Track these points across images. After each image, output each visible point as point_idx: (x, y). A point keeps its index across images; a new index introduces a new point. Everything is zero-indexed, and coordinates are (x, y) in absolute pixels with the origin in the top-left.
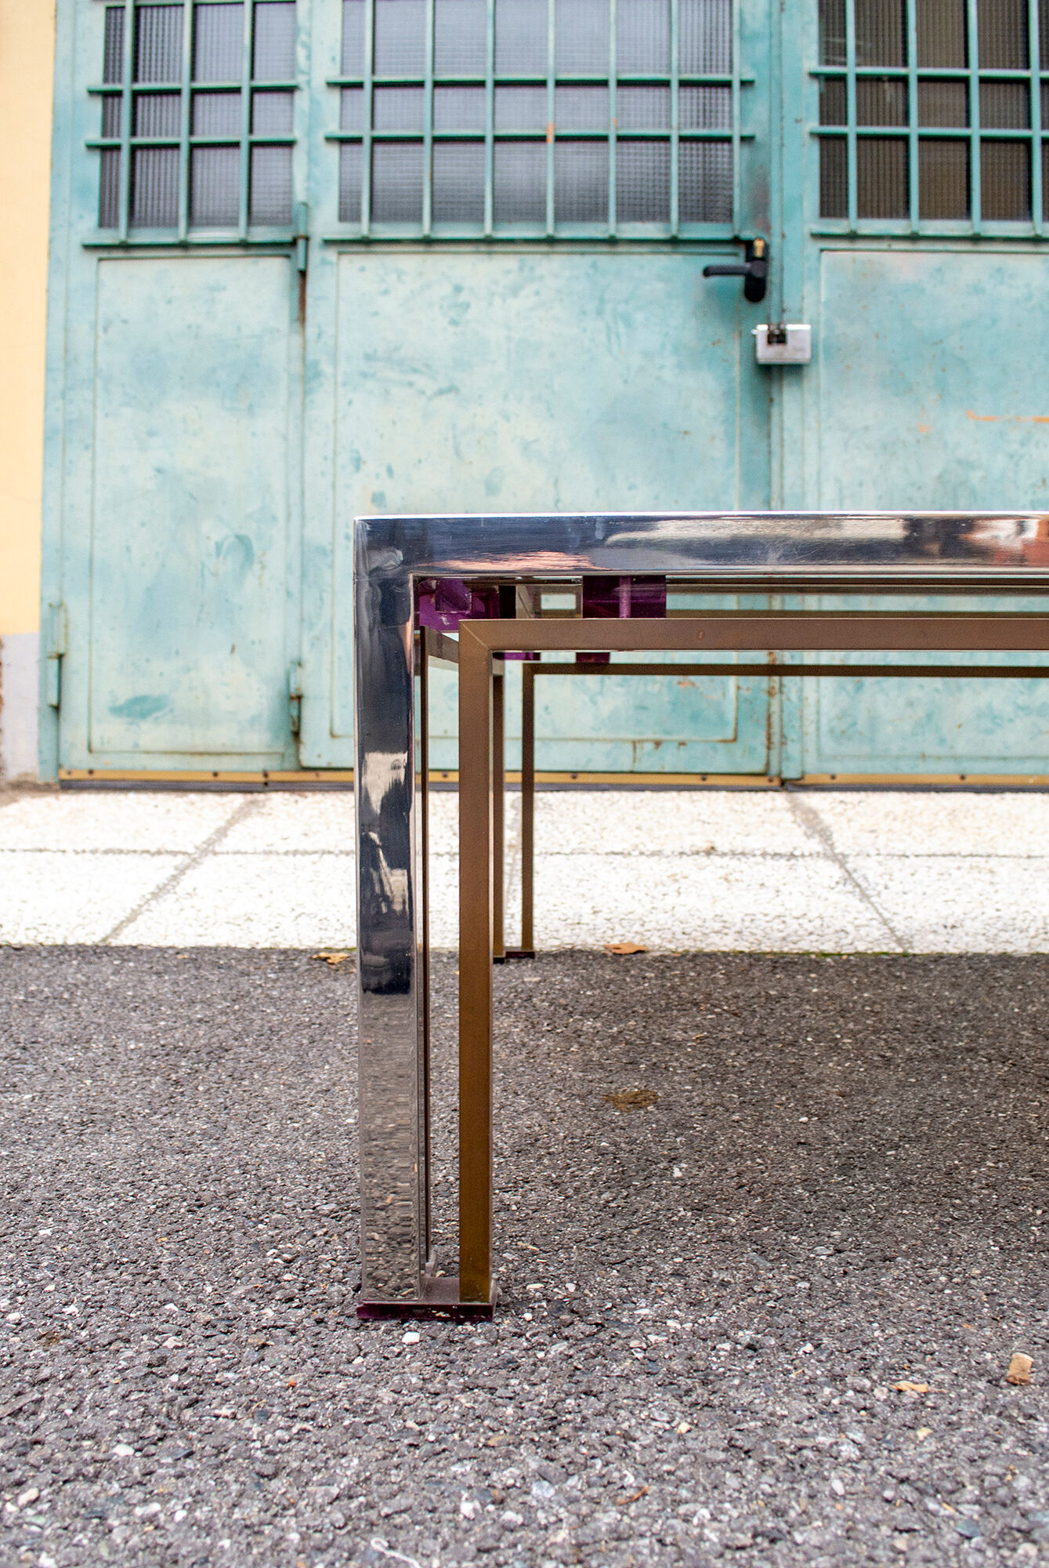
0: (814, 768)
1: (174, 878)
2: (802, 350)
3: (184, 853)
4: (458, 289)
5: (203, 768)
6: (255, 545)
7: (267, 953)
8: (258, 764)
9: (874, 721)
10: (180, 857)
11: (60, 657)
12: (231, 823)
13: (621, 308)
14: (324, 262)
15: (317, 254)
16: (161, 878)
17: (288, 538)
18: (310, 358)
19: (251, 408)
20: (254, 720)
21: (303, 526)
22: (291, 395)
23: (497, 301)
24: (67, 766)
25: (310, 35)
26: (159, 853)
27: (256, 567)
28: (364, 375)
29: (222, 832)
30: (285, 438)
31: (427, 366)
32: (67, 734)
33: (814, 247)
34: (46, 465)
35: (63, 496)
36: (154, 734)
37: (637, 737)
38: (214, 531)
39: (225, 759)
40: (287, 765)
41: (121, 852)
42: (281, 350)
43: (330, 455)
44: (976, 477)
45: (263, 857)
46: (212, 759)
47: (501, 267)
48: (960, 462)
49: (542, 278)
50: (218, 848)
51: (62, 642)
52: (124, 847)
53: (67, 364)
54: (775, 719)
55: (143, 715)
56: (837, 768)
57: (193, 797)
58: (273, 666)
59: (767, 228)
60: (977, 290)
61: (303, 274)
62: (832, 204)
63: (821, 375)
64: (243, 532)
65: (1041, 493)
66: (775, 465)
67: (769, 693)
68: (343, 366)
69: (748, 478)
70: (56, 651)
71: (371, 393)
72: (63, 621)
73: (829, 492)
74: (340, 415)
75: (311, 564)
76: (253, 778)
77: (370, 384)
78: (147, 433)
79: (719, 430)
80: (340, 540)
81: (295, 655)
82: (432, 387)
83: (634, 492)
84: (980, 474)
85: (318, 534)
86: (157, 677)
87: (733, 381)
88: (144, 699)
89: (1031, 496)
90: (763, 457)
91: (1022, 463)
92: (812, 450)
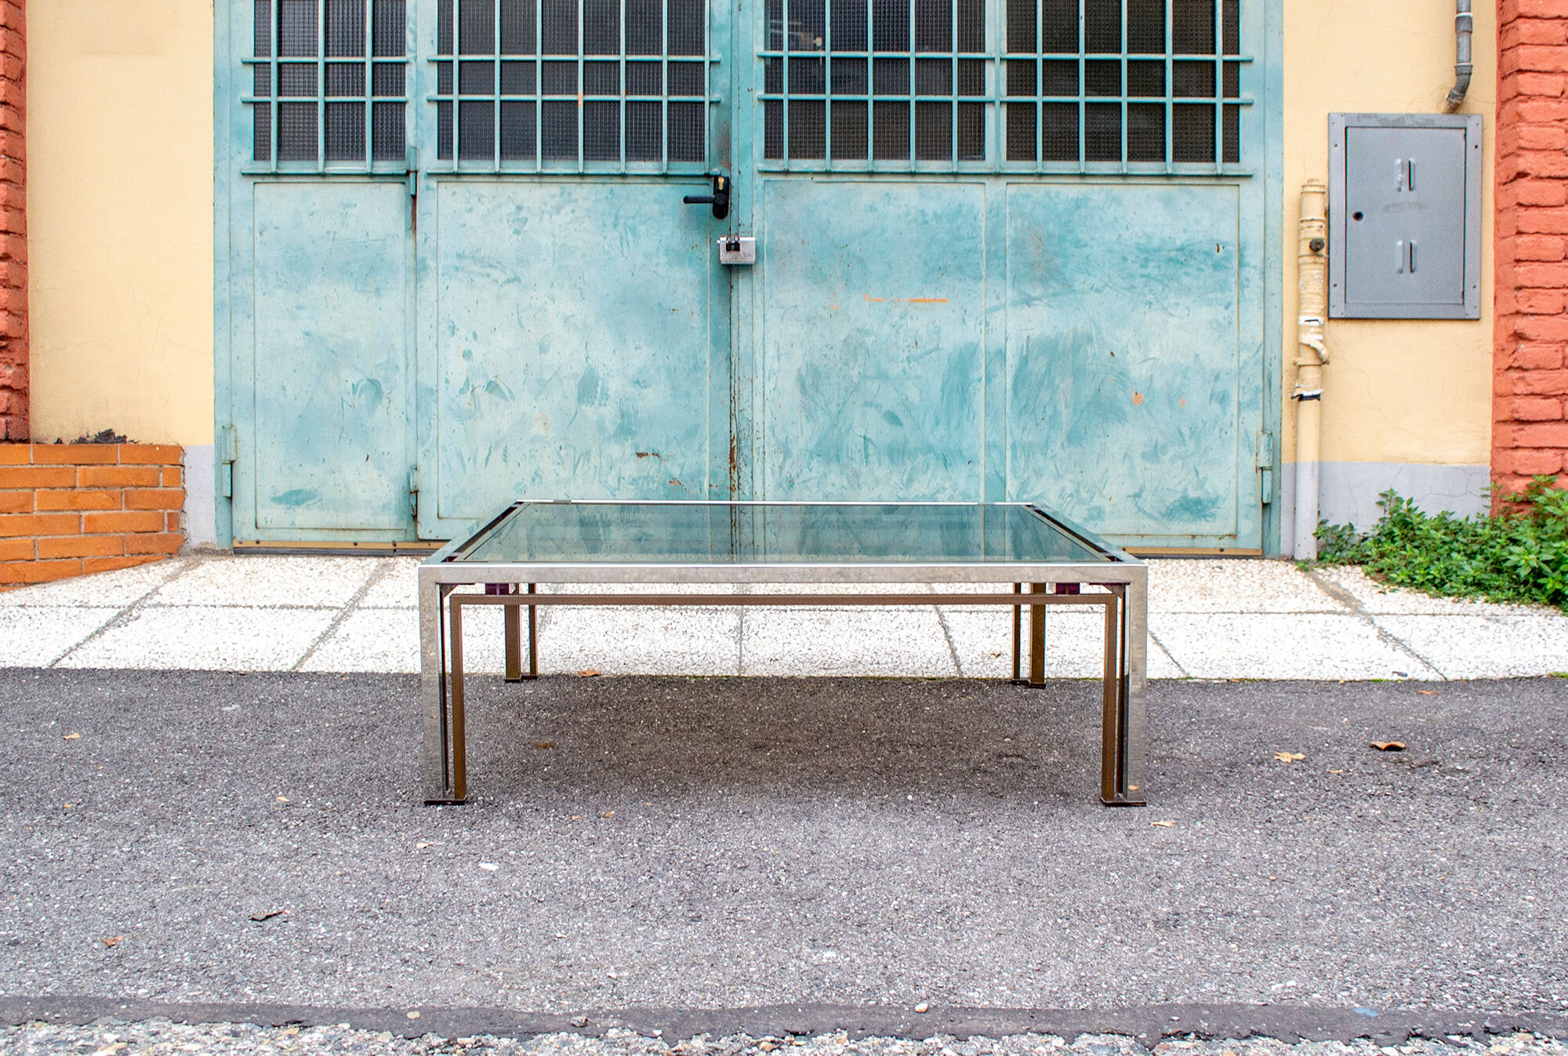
1: (333, 626)
2: (750, 255)
3: (337, 608)
4: (519, 208)
5: (346, 539)
6: (383, 386)
7: (397, 676)
8: (389, 537)
10: (335, 611)
11: (232, 463)
12: (370, 583)
13: (631, 222)
14: (428, 188)
15: (422, 183)
16: (323, 626)
17: (407, 382)
18: (419, 256)
19: (378, 290)
20: (384, 507)
21: (417, 373)
22: (407, 282)
23: (546, 217)
24: (239, 538)
25: (415, 24)
26: (319, 608)
27: (385, 401)
28: (457, 269)
29: (363, 592)
30: (404, 311)
31: (498, 263)
32: (238, 515)
33: (760, 180)
34: (217, 329)
35: (231, 351)
36: (305, 516)
38: (350, 377)
39: (363, 534)
40: (409, 538)
41: (292, 607)
42: (399, 250)
43: (435, 324)
44: (869, 340)
45: (393, 611)
46: (353, 533)
47: (549, 192)
48: (858, 331)
49: (576, 200)
50: (361, 605)
51: (233, 452)
52: (293, 603)
53: (231, 258)
55: (298, 503)
57: (339, 560)
58: (398, 469)
59: (729, 166)
60: (872, 209)
61: (414, 197)
62: (772, 150)
63: (766, 269)
64: (373, 377)
65: (914, 352)
66: (734, 332)
67: (731, 489)
68: (442, 262)
69: (715, 341)
70: (228, 458)
71: (461, 281)
72: (233, 438)
73: (771, 351)
74: (441, 296)
75: (423, 399)
76: (385, 547)
77: (460, 275)
78: (297, 308)
79: (696, 308)
80: (442, 383)
81: (413, 462)
82: (502, 278)
83: (639, 351)
84: (872, 338)
85: (427, 378)
86: (308, 476)
87: (705, 273)
88: (298, 492)
89: (907, 354)
90: (726, 327)
91: (901, 331)
92: (758, 321)
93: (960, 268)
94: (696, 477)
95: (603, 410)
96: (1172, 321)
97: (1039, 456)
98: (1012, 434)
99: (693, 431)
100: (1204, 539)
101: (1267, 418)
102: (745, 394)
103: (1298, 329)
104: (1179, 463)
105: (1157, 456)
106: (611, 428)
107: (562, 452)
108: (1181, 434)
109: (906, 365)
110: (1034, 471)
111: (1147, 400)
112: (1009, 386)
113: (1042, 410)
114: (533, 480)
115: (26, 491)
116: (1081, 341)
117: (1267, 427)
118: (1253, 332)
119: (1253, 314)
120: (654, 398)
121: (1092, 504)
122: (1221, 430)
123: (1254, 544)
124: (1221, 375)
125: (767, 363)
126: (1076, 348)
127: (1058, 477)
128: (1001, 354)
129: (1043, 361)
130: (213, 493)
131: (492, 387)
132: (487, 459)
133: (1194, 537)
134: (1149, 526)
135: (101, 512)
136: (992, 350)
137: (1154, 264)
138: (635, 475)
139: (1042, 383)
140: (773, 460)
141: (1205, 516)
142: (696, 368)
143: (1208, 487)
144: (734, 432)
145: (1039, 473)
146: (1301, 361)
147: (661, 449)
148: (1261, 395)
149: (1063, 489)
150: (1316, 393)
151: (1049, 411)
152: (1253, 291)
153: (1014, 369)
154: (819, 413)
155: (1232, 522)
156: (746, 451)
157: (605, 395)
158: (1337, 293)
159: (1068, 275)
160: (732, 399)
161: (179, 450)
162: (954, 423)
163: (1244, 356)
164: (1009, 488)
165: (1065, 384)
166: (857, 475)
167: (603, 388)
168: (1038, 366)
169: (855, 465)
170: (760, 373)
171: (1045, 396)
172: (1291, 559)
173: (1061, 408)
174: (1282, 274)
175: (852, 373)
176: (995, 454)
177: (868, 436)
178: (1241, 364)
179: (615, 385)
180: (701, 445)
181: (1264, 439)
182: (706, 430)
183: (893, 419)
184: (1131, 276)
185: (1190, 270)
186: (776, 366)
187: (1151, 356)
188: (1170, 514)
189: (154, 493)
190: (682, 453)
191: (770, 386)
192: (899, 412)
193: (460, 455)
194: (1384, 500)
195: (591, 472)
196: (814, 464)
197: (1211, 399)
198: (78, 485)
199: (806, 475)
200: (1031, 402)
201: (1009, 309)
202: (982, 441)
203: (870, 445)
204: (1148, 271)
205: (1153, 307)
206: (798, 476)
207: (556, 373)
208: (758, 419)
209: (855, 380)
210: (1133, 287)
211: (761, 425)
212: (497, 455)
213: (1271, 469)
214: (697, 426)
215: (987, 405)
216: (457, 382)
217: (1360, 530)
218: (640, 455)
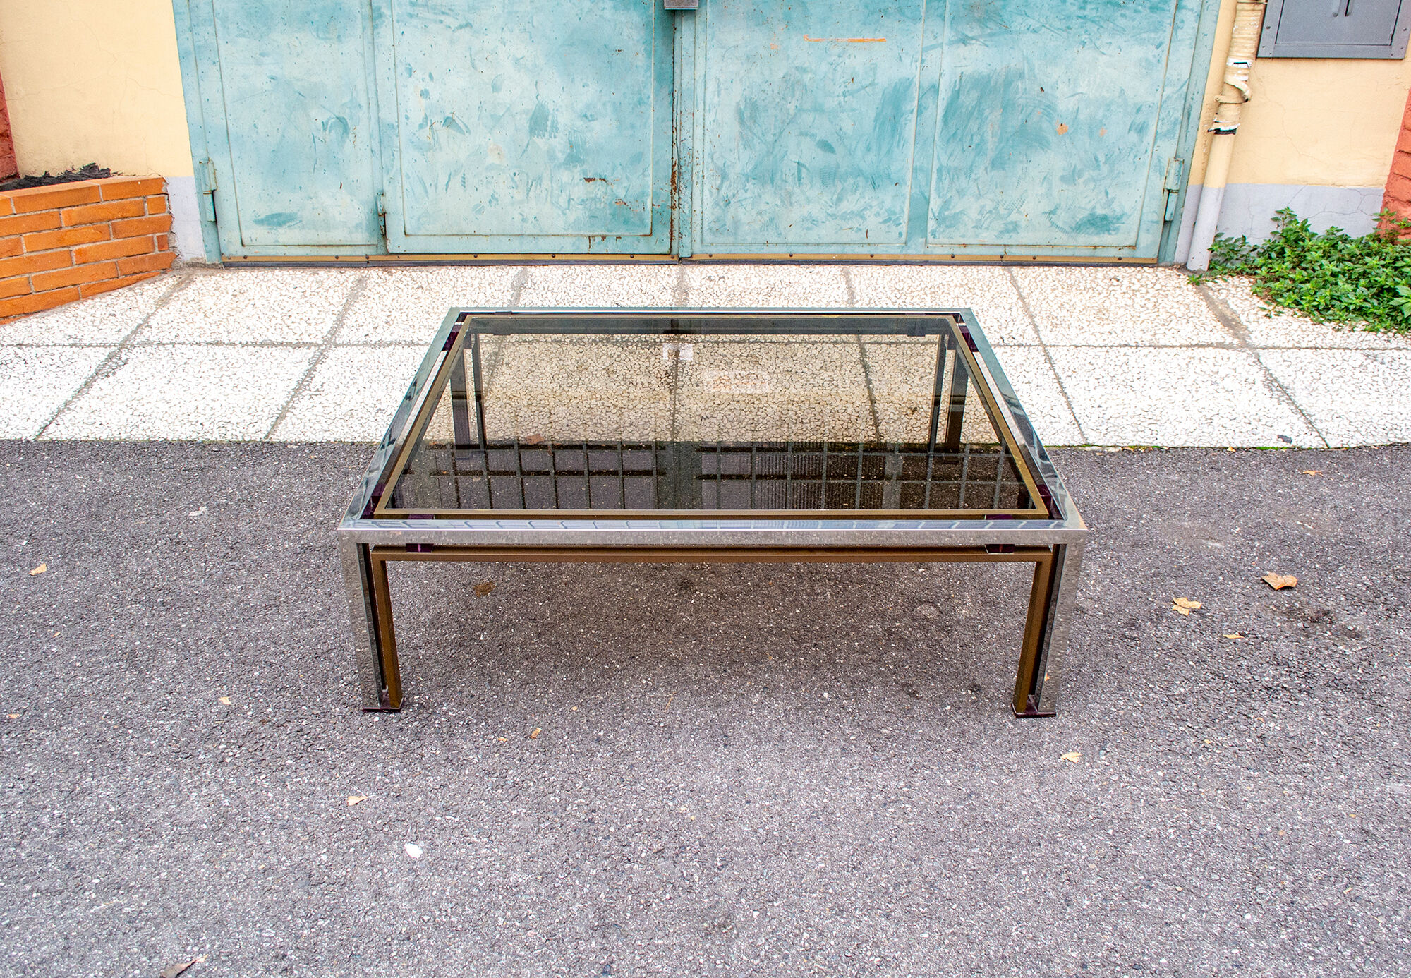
0: (699, 250)
5: (328, 254)
6: (349, 122)
8: (362, 252)
9: (736, 223)
11: (213, 192)
17: (370, 119)
19: (339, 37)
20: (357, 226)
21: (378, 111)
22: (364, 28)
24: (227, 254)
27: (351, 136)
28: (411, 16)
30: (363, 56)
31: (450, 10)
32: (224, 236)
34: (184, 75)
35: (200, 94)
36: (286, 235)
37: (591, 234)
38: (321, 115)
39: (342, 249)
40: (380, 252)
43: (393, 67)
44: (807, 77)
46: (333, 249)
48: (797, 68)
51: (213, 183)
53: (190, 10)
54: (676, 222)
55: (280, 224)
56: (713, 250)
58: (367, 195)
64: (341, 115)
65: (850, 87)
66: (677, 70)
67: (672, 208)
68: (397, 10)
69: (659, 78)
70: (208, 189)
71: (416, 27)
72: (211, 170)
73: (712, 86)
74: (396, 42)
75: (385, 134)
76: (360, 259)
77: (415, 21)
78: (261, 54)
79: (641, 48)
80: (402, 119)
81: (380, 188)
82: (457, 24)
83: (586, 88)
84: (810, 75)
85: (388, 116)
86: (285, 202)
87: (650, 16)
88: (279, 215)
89: (843, 89)
90: (669, 66)
91: (839, 68)
92: (700, 60)
93: (900, 10)
94: (640, 198)
95: (553, 142)
96: (1103, 59)
97: (962, 178)
98: (939, 160)
99: (637, 158)
100: (1105, 249)
101: (1181, 146)
102: (687, 126)
103: (1225, 69)
104: (1091, 185)
105: (1074, 180)
106: (561, 157)
107: (516, 178)
108: (1096, 160)
109: (841, 99)
110: (958, 191)
111: (1071, 131)
112: (940, 117)
113: (969, 138)
114: (490, 202)
115: (13, 237)
116: (1010, 79)
117: (1180, 154)
118: (1180, 68)
119: (1183, 52)
120: (602, 130)
121: (1009, 220)
122: (1135, 157)
123: (1153, 253)
124: (1144, 108)
125: (707, 96)
126: (1008, 84)
127: (979, 196)
128: (935, 89)
129: (974, 95)
130: (198, 217)
131: (449, 122)
132: (447, 185)
133: (1095, 247)
134: (1060, 238)
135: (91, 245)
136: (926, 84)
137: (1093, 6)
138: (584, 197)
139: (971, 114)
140: (711, 183)
141: (1108, 231)
142: (640, 102)
143: (1115, 206)
144: (676, 158)
145: (961, 193)
146: (1222, 99)
147: (608, 174)
148: (1178, 126)
149: (983, 207)
150: (1232, 128)
151: (976, 139)
152: (1187, 32)
153: (945, 102)
154: (756, 141)
155: (1133, 235)
156: (686, 176)
157: (555, 128)
158: (1268, 35)
159: (1006, 17)
160: (674, 129)
161: (161, 181)
162: (884, 150)
163: (1168, 91)
164: (932, 205)
165: (994, 116)
166: (790, 194)
167: (553, 122)
168: (969, 100)
169: (789, 188)
170: (701, 107)
171: (973, 126)
172: (1183, 268)
173: (988, 136)
174: (1217, 16)
175: (789, 106)
176: (921, 177)
177: (802, 162)
178: (1164, 99)
179: (564, 119)
180: (644, 170)
181: (1175, 165)
182: (649, 157)
183: (826, 146)
184: (1069, 17)
185: (1127, 12)
186: (716, 100)
187: (1080, 91)
188: (1078, 228)
189: (141, 221)
190: (627, 177)
191: (710, 117)
192: (832, 141)
193: (422, 181)
194: (1279, 216)
195: (544, 194)
196: (749, 186)
197: (1129, 130)
198: (63, 225)
199: (741, 195)
200: (959, 132)
201: (946, 48)
202: (910, 165)
203: (804, 170)
204: (1086, 13)
205: (1086, 46)
206: (734, 196)
207: (508, 109)
208: (698, 146)
209: (792, 112)
210: (1069, 28)
211: (701, 153)
212: (456, 183)
213: (1177, 192)
214: (641, 154)
215: (917, 134)
216: (417, 118)
217: (1252, 242)
218: (588, 180)
